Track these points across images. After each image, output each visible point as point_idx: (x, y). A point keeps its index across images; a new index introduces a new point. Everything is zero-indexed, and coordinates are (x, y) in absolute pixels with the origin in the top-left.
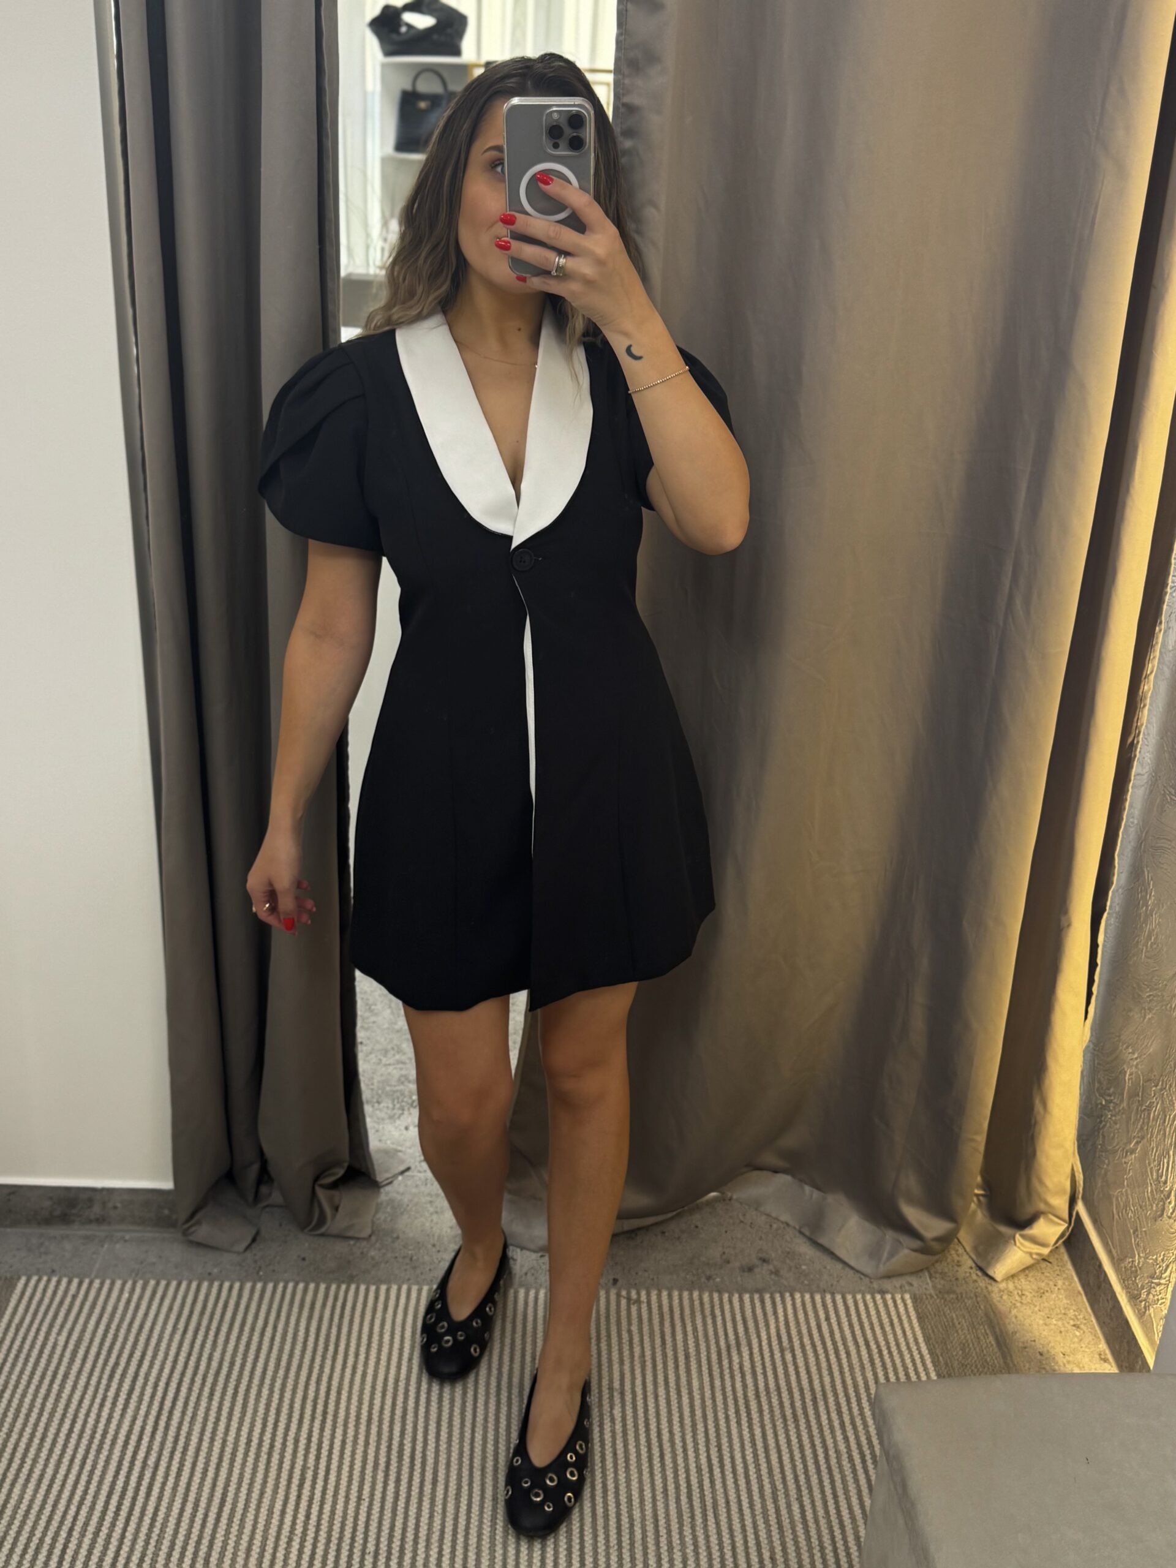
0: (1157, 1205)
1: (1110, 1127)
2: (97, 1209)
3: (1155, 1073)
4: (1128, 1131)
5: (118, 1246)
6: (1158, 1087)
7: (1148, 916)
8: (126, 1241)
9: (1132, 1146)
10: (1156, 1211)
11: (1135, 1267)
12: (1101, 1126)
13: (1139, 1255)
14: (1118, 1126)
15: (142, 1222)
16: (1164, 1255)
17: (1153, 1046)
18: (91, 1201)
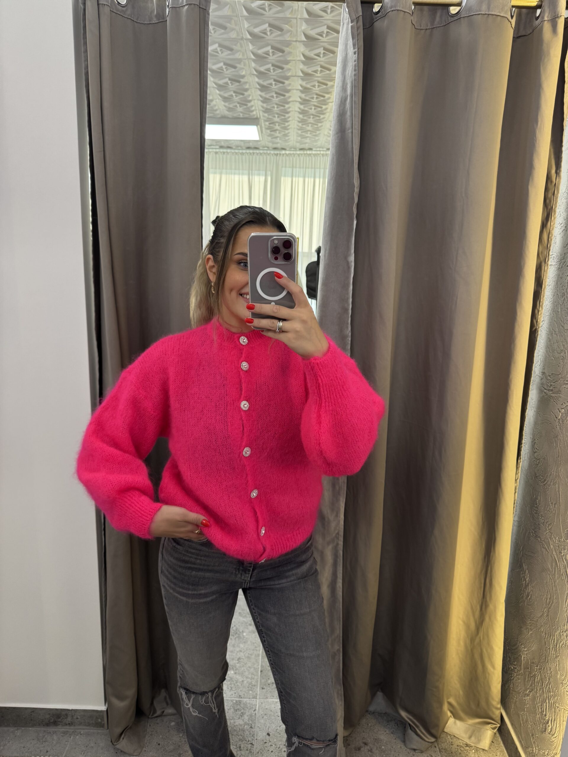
0: (542, 725)
1: (516, 680)
2: (69, 719)
3: (536, 660)
4: (525, 685)
5: (77, 737)
6: (538, 667)
7: (527, 586)
8: (81, 734)
9: (527, 692)
10: (542, 728)
11: (534, 753)
12: (512, 679)
13: (535, 748)
14: (520, 681)
15: (89, 725)
16: (548, 752)
17: (534, 648)
18: (67, 715)
